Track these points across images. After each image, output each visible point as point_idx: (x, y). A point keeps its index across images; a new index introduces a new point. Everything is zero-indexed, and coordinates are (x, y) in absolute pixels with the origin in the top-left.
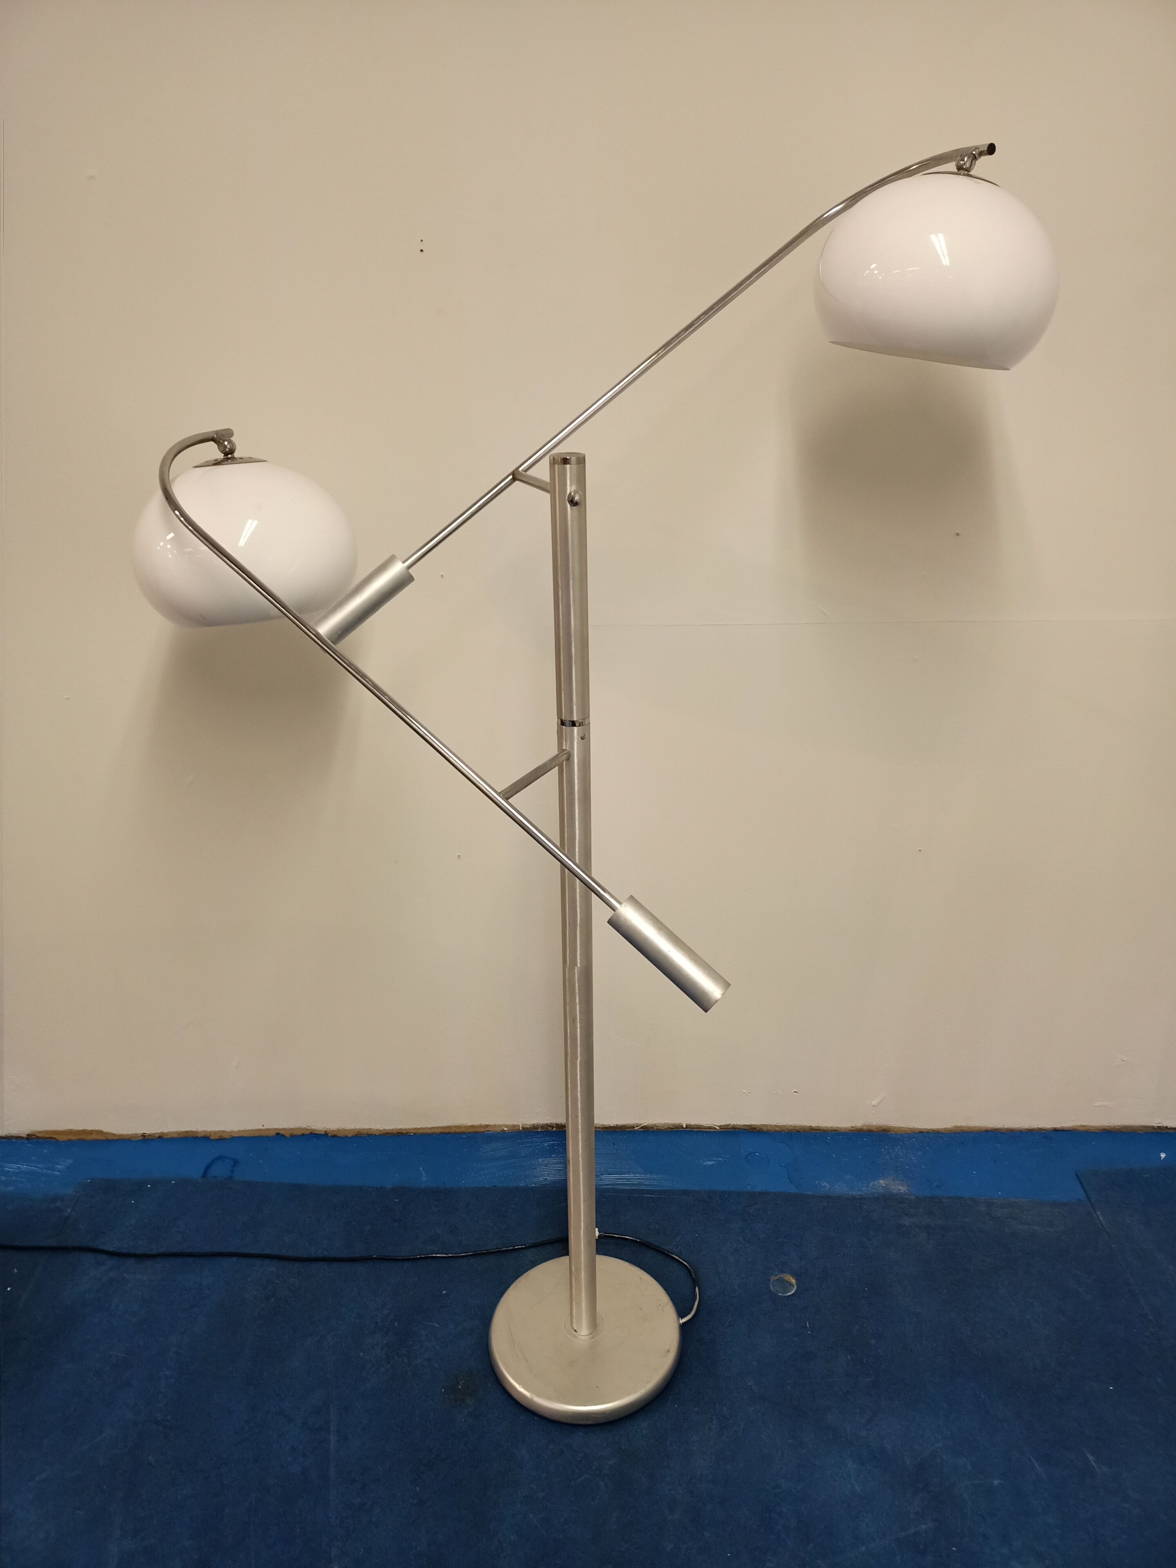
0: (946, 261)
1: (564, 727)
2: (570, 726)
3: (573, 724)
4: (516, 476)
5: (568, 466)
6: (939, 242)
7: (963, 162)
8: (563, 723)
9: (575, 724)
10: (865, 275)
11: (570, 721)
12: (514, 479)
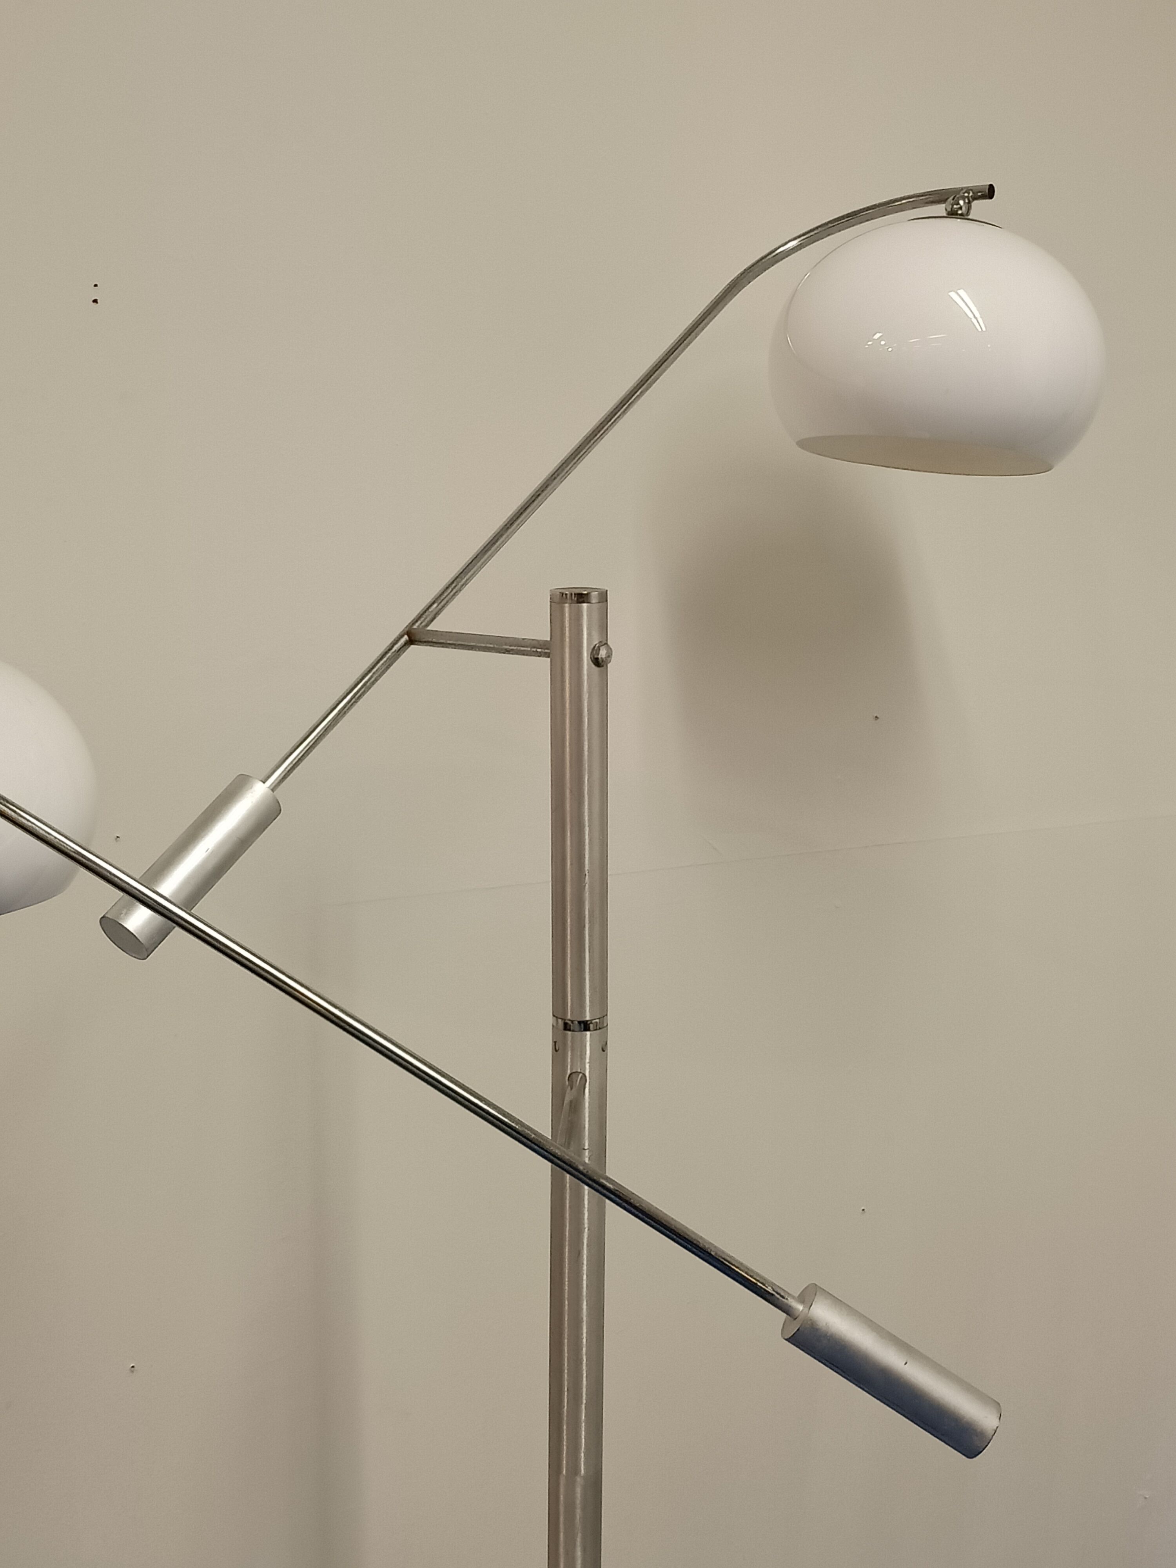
0: (980, 325)
1: (569, 1033)
2: (580, 1031)
3: (585, 1026)
4: (412, 637)
5: (585, 605)
6: (963, 299)
7: (959, 206)
8: (566, 1027)
9: (589, 1027)
10: (867, 346)
11: (580, 1022)
12: (411, 641)
